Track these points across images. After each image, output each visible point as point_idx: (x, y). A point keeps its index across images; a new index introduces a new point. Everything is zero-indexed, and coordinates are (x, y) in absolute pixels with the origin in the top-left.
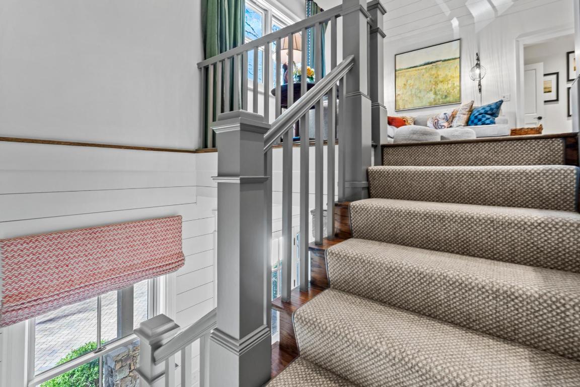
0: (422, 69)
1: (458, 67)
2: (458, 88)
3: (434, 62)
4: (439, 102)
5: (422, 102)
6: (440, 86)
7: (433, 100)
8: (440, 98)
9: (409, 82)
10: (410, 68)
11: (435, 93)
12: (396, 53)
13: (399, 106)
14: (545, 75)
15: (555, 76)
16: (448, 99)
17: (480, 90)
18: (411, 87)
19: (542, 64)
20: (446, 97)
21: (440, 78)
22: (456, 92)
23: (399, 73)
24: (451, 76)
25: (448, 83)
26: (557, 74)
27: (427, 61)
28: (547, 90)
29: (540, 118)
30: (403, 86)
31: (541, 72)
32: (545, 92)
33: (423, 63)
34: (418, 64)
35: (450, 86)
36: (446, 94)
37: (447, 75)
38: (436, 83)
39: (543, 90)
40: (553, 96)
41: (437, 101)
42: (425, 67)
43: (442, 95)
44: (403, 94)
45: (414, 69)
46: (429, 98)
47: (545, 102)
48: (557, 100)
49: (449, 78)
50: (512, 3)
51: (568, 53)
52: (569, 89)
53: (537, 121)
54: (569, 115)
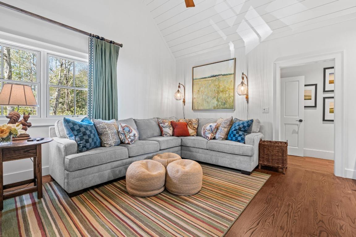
0: (209, 80)
1: (233, 80)
2: (232, 98)
3: (217, 76)
4: (220, 107)
5: (209, 106)
6: (221, 94)
7: (216, 106)
8: (221, 104)
9: (201, 89)
10: (202, 78)
11: (218, 100)
12: (193, 66)
13: (195, 106)
14: (305, 85)
15: (314, 87)
16: (226, 106)
17: (248, 102)
18: (202, 94)
19: (304, 77)
20: (225, 104)
21: (221, 89)
22: (231, 101)
23: (195, 82)
24: (228, 88)
25: (226, 93)
26: (316, 85)
27: (213, 74)
28: (307, 98)
29: (301, 121)
30: (197, 92)
31: (303, 83)
32: (305, 99)
33: (210, 75)
34: (207, 76)
35: (227, 95)
36: (224, 102)
37: (225, 87)
38: (218, 93)
39: (303, 98)
40: (311, 103)
41: (219, 106)
42: (211, 79)
43: (222, 102)
44: (197, 98)
45: (204, 79)
46: (214, 103)
47: (305, 107)
48: (315, 106)
49: (227, 89)
50: (272, 32)
51: (325, 69)
52: (324, 98)
53: (298, 123)
54: (324, 120)
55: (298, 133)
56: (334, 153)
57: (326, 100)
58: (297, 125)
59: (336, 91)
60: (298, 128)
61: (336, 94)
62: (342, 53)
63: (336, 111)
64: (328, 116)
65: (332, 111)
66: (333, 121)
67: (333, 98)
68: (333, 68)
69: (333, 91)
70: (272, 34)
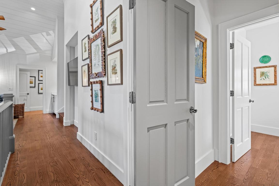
14: (30, 77)
19: (29, 72)
26: (35, 77)
28: (31, 83)
29: (28, 94)
31: (29, 75)
32: (30, 83)
40: (33, 85)
47: (30, 87)
48: (35, 87)
51: (39, 71)
52: (39, 83)
53: (27, 95)
54: (39, 93)
55: (26, 100)
56: (43, 107)
57: (40, 84)
58: (26, 96)
59: (43, 81)
60: (27, 97)
61: (43, 82)
62: (45, 68)
63: (44, 89)
64: (41, 91)
65: (42, 89)
66: (42, 93)
67: (42, 83)
68: (42, 71)
69: (42, 80)
70: (15, 51)
